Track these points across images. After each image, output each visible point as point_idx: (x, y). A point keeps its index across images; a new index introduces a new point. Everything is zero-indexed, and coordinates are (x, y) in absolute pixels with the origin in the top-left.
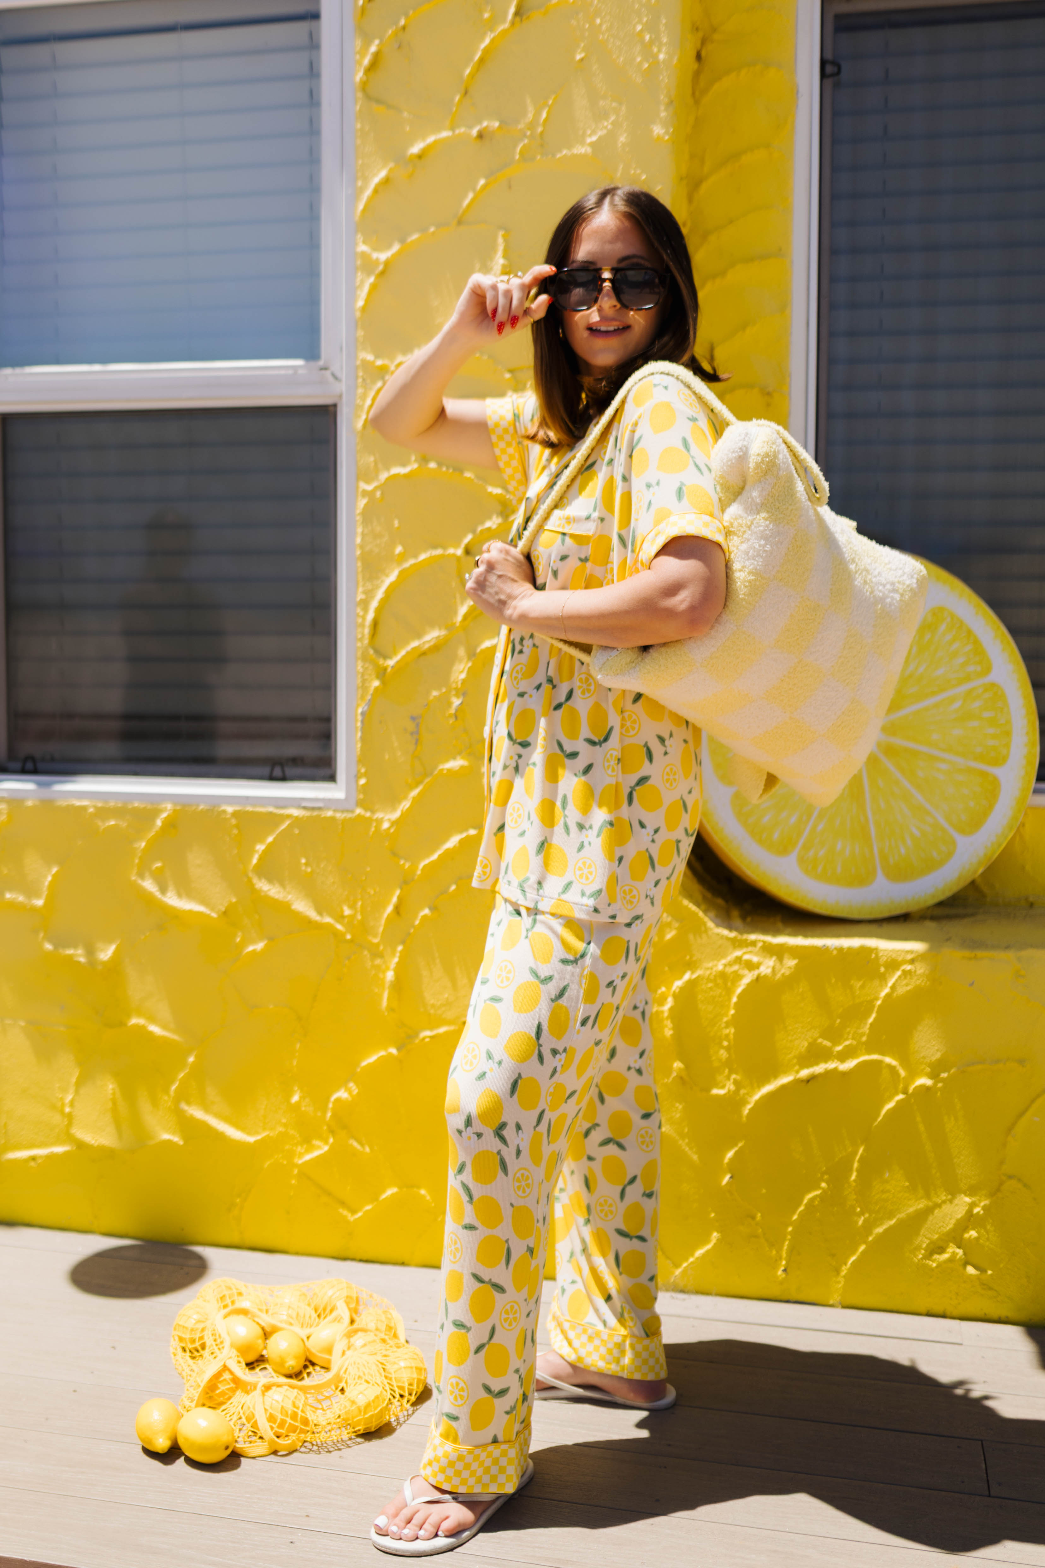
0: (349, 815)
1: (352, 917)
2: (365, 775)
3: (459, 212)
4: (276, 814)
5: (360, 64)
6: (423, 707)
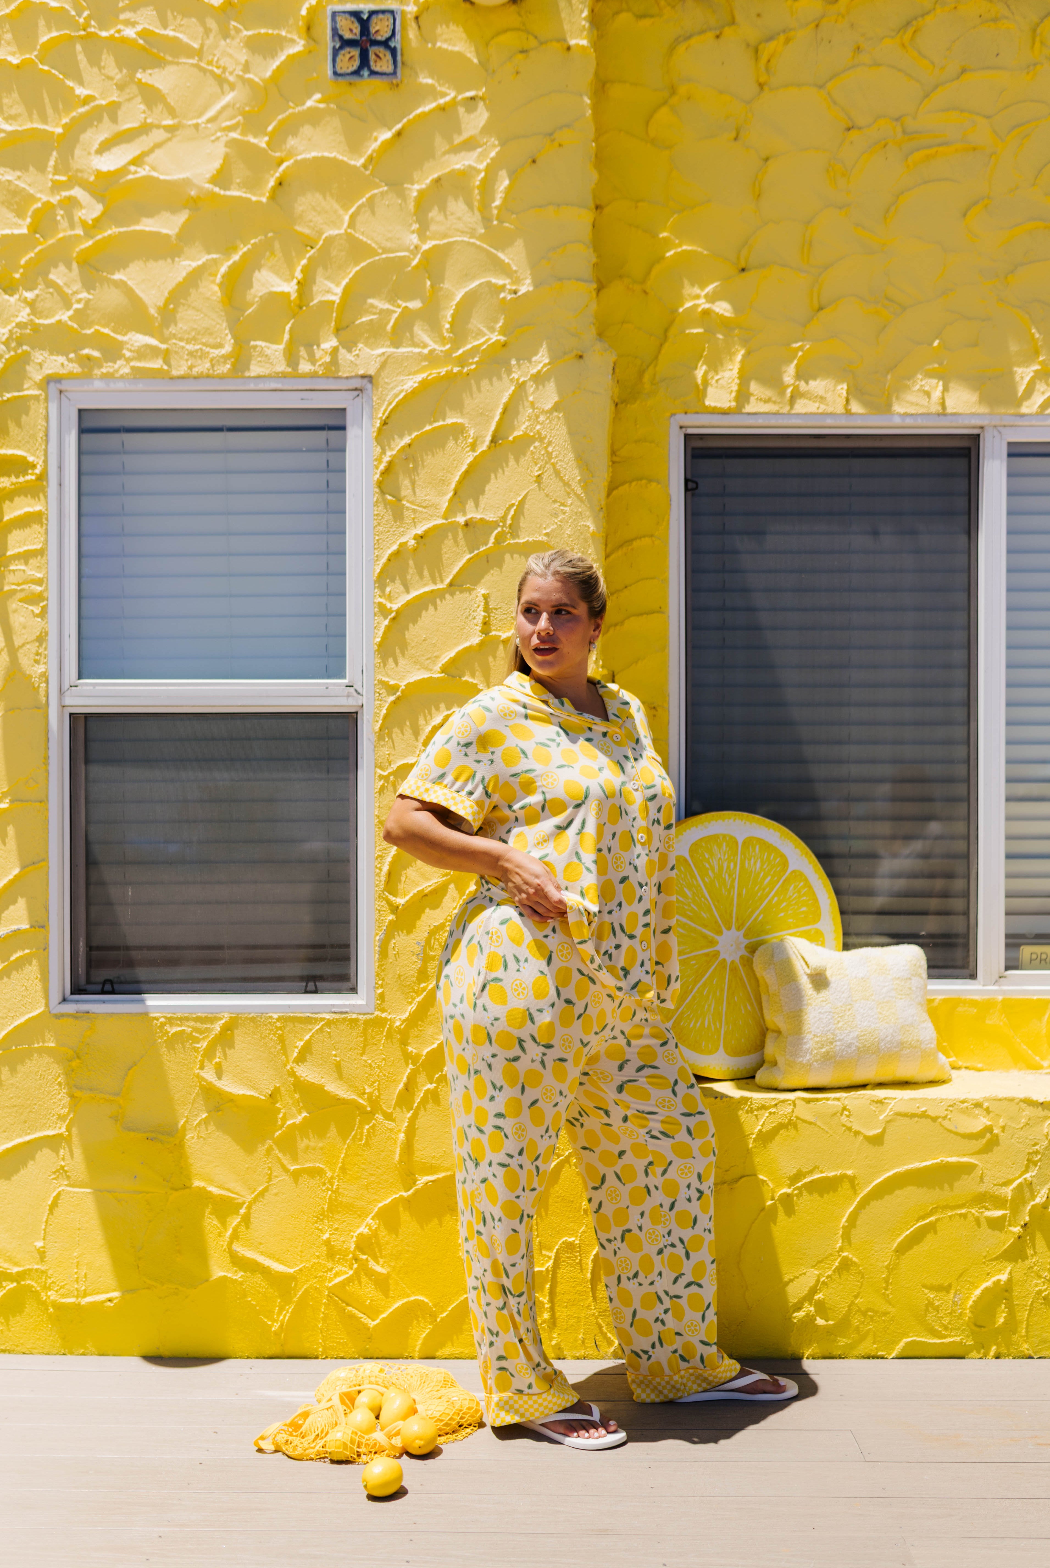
0: (370, 1016)
1: (370, 1094)
2: (382, 986)
3: (451, 577)
4: (312, 1018)
5: (377, 468)
6: (426, 935)
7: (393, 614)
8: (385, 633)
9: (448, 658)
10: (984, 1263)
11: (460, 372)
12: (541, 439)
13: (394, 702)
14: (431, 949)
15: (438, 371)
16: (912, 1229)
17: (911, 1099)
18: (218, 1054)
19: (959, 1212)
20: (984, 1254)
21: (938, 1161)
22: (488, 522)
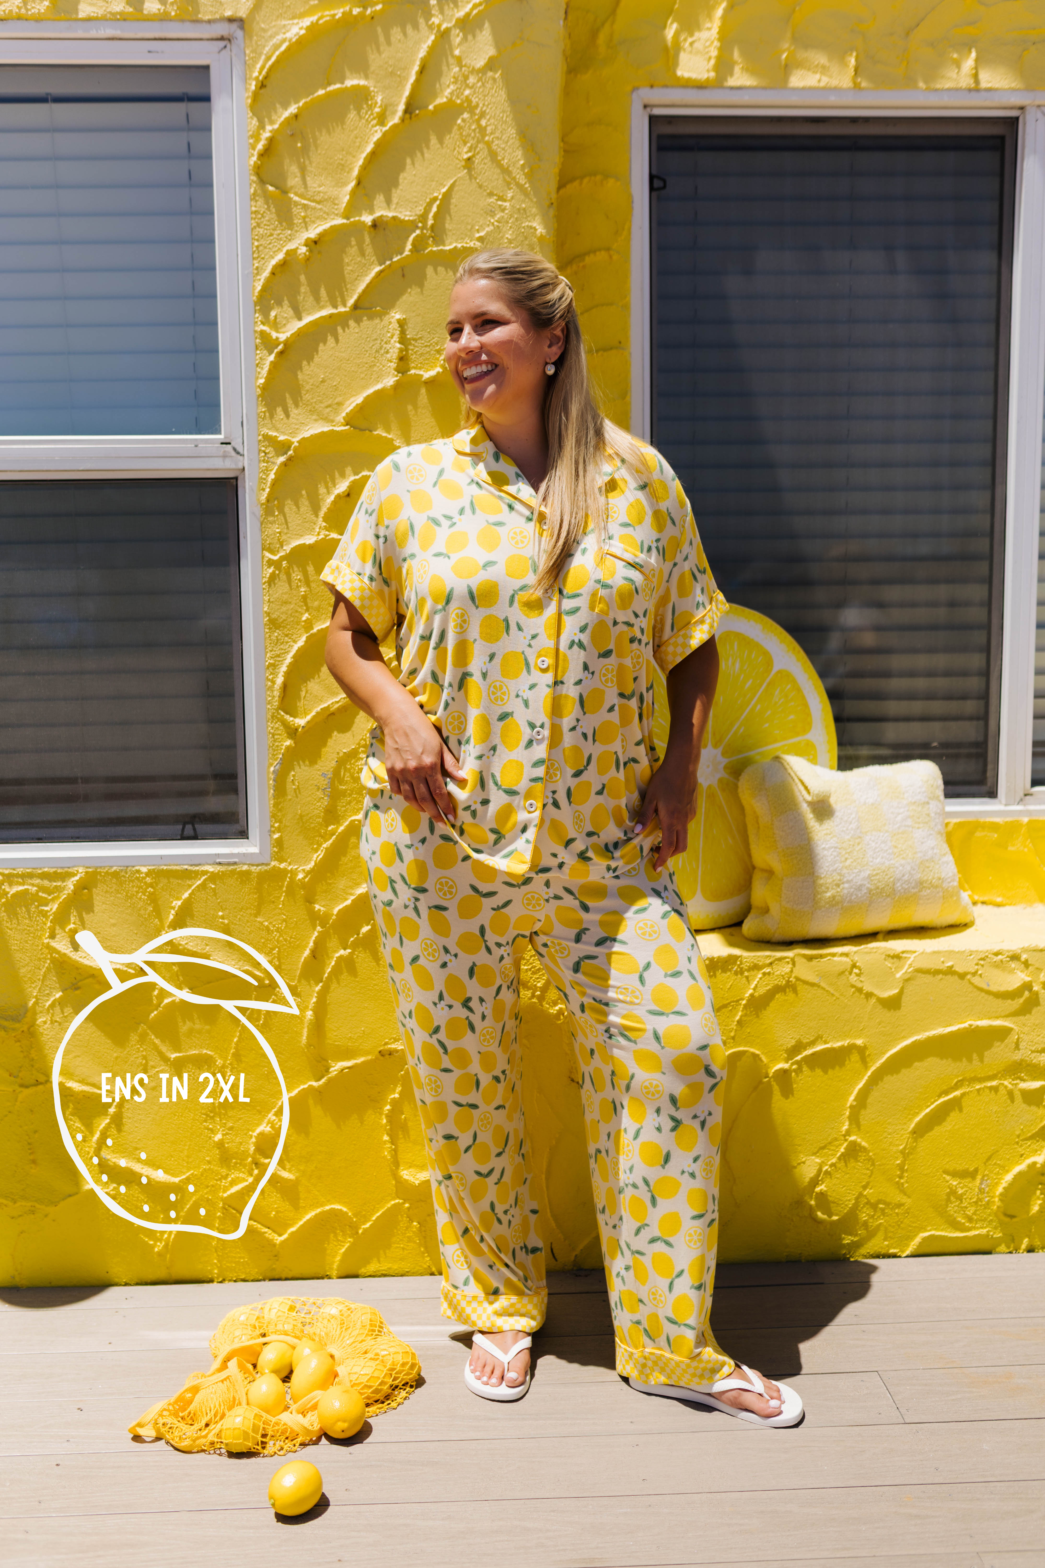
0: (265, 868)
2: (279, 830)
3: (355, 297)
4: (191, 871)
5: (254, 149)
6: (333, 764)
7: (281, 347)
8: (270, 372)
9: (354, 405)
10: (1017, 1143)
11: (361, 15)
12: (471, 109)
13: (285, 464)
14: (341, 782)
15: (332, 12)
16: (932, 1107)
17: (934, 952)
18: (72, 919)
19: (989, 1084)
20: (1017, 1133)
21: (966, 1025)
22: (402, 221)
